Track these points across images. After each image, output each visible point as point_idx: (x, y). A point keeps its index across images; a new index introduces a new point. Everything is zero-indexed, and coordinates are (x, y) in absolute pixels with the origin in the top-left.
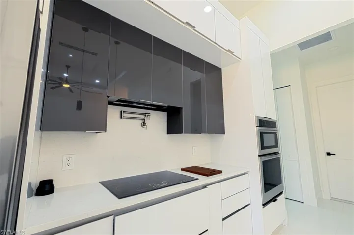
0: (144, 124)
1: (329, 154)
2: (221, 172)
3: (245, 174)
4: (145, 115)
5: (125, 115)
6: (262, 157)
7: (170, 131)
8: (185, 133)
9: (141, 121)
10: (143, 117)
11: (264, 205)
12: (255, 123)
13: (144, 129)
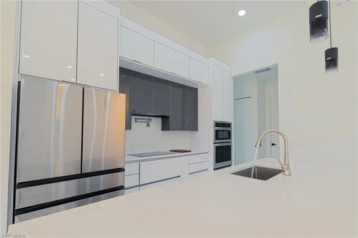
0: (148, 125)
1: (273, 144)
2: (190, 151)
3: (206, 153)
4: (149, 120)
5: (138, 120)
6: (216, 144)
7: (163, 129)
8: (172, 130)
9: (146, 124)
10: (147, 121)
11: (214, 169)
12: (213, 124)
13: (148, 128)
